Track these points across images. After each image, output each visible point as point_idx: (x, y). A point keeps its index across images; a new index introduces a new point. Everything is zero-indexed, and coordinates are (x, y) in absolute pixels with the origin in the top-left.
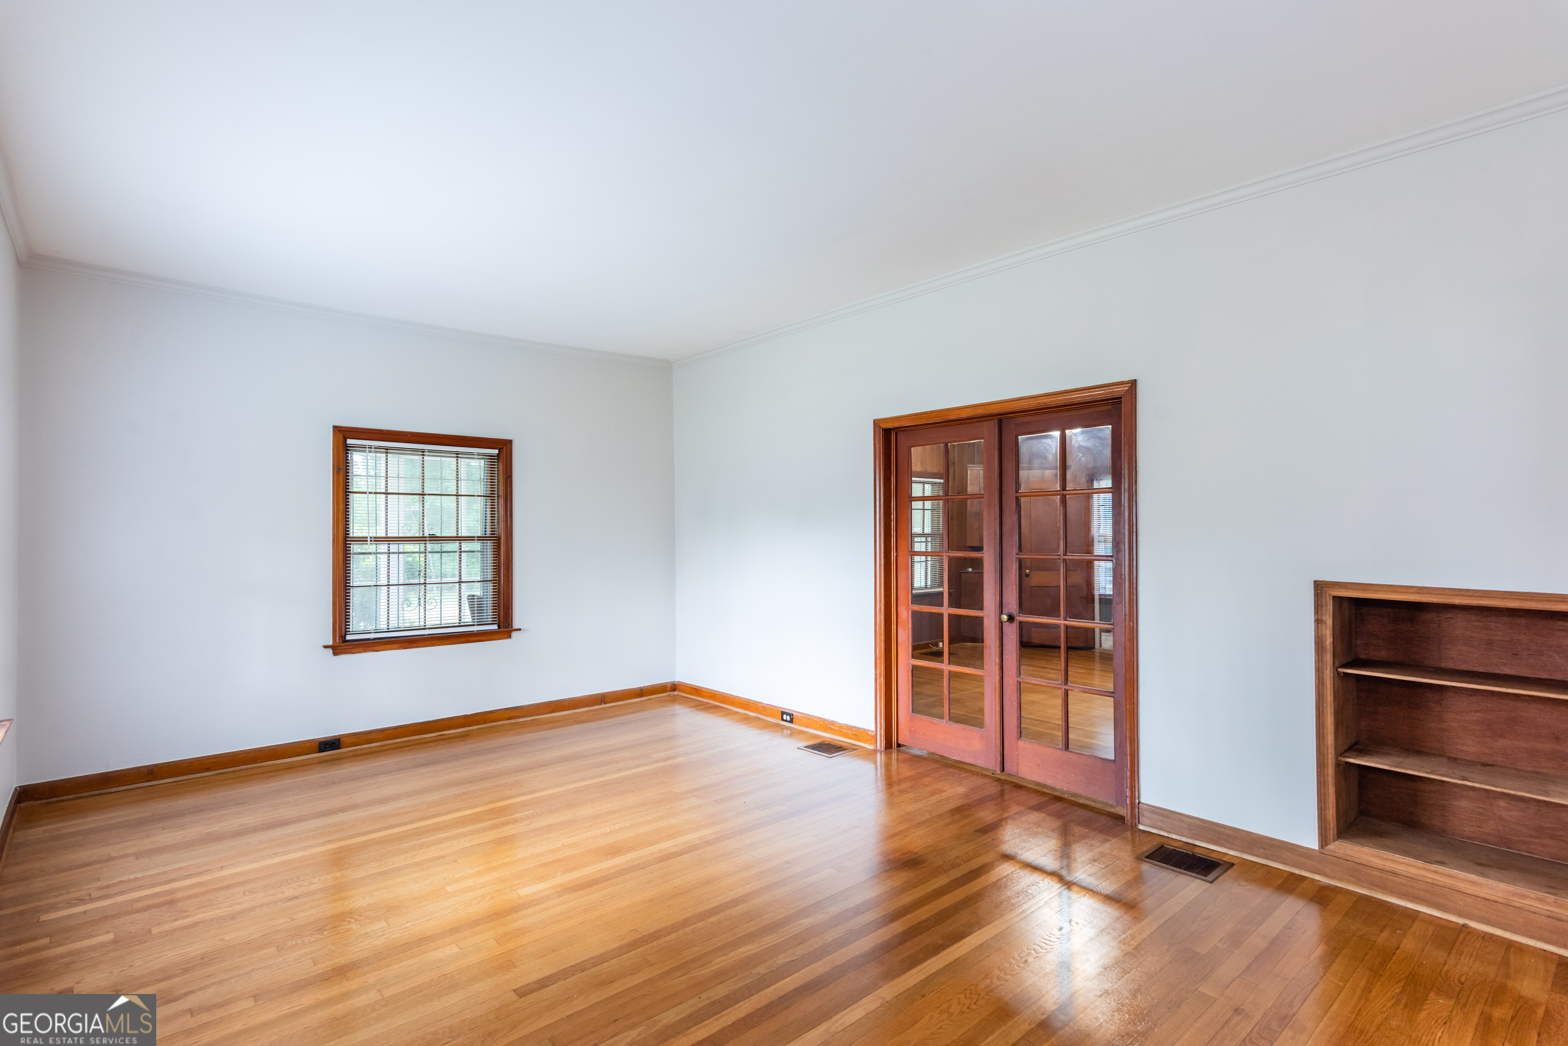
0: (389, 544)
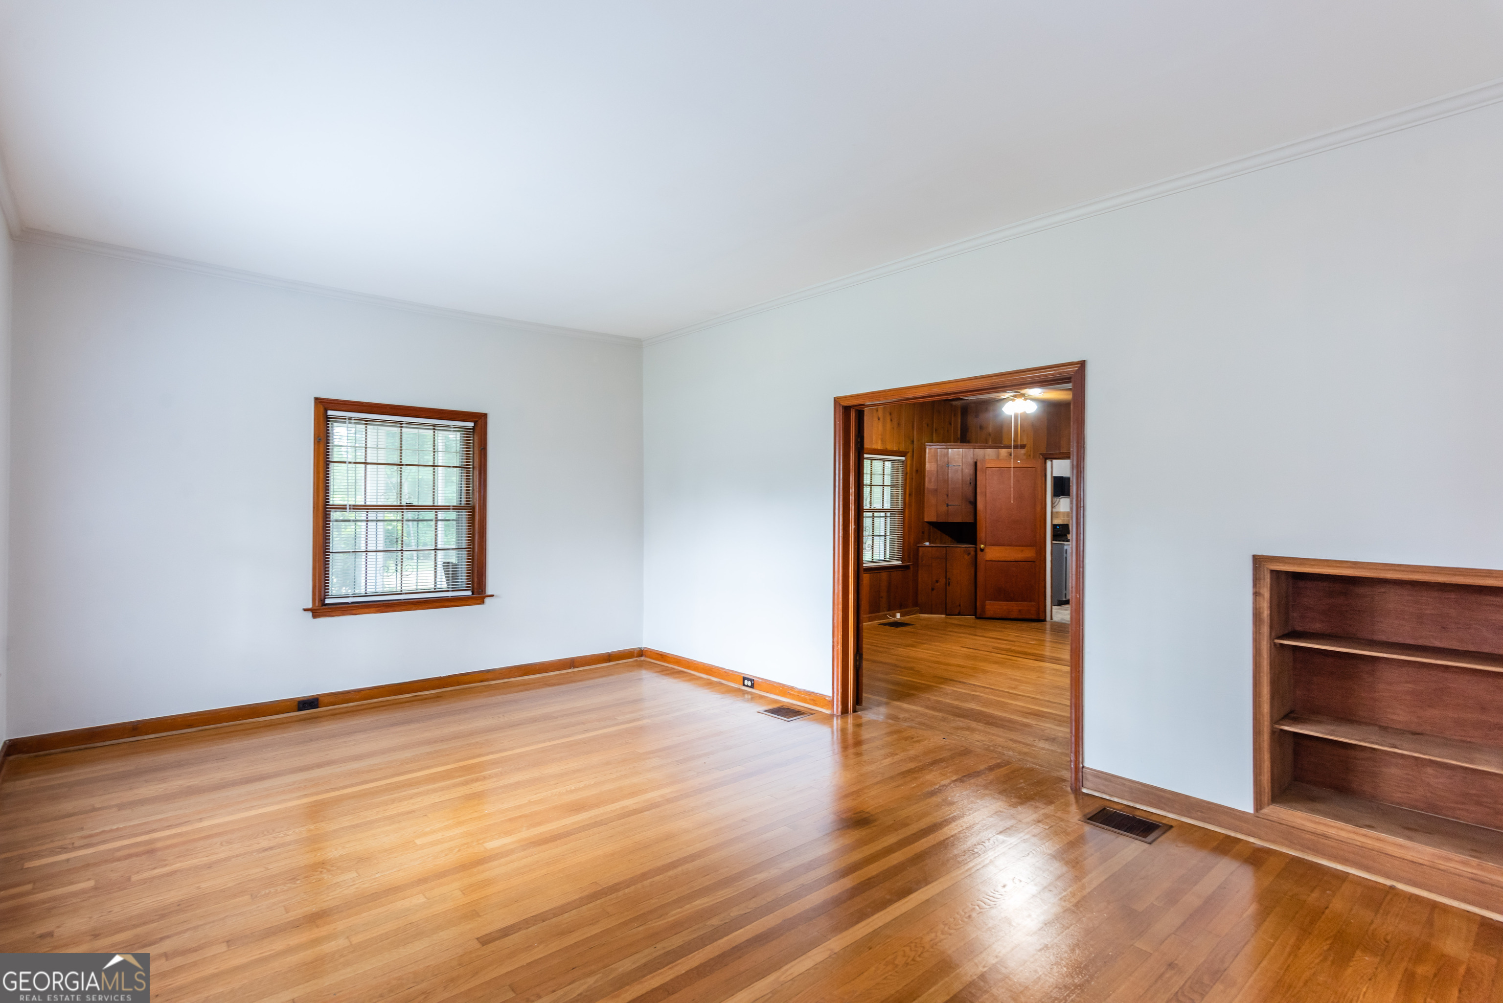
0: (367, 512)
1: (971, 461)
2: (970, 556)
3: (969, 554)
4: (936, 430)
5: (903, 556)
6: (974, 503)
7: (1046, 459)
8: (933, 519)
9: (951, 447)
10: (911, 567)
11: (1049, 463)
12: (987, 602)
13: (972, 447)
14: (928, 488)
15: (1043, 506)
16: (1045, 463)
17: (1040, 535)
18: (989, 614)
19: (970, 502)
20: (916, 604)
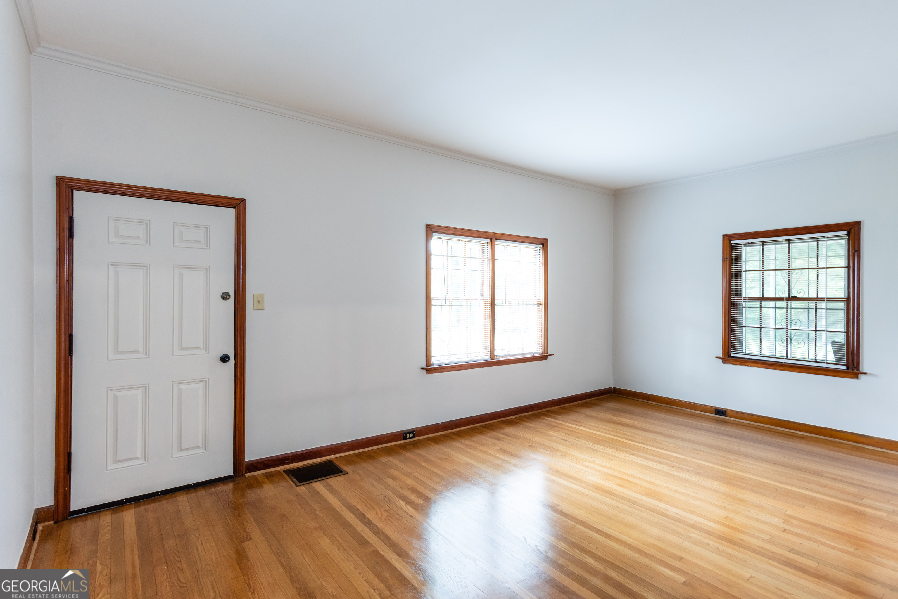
0: (761, 302)
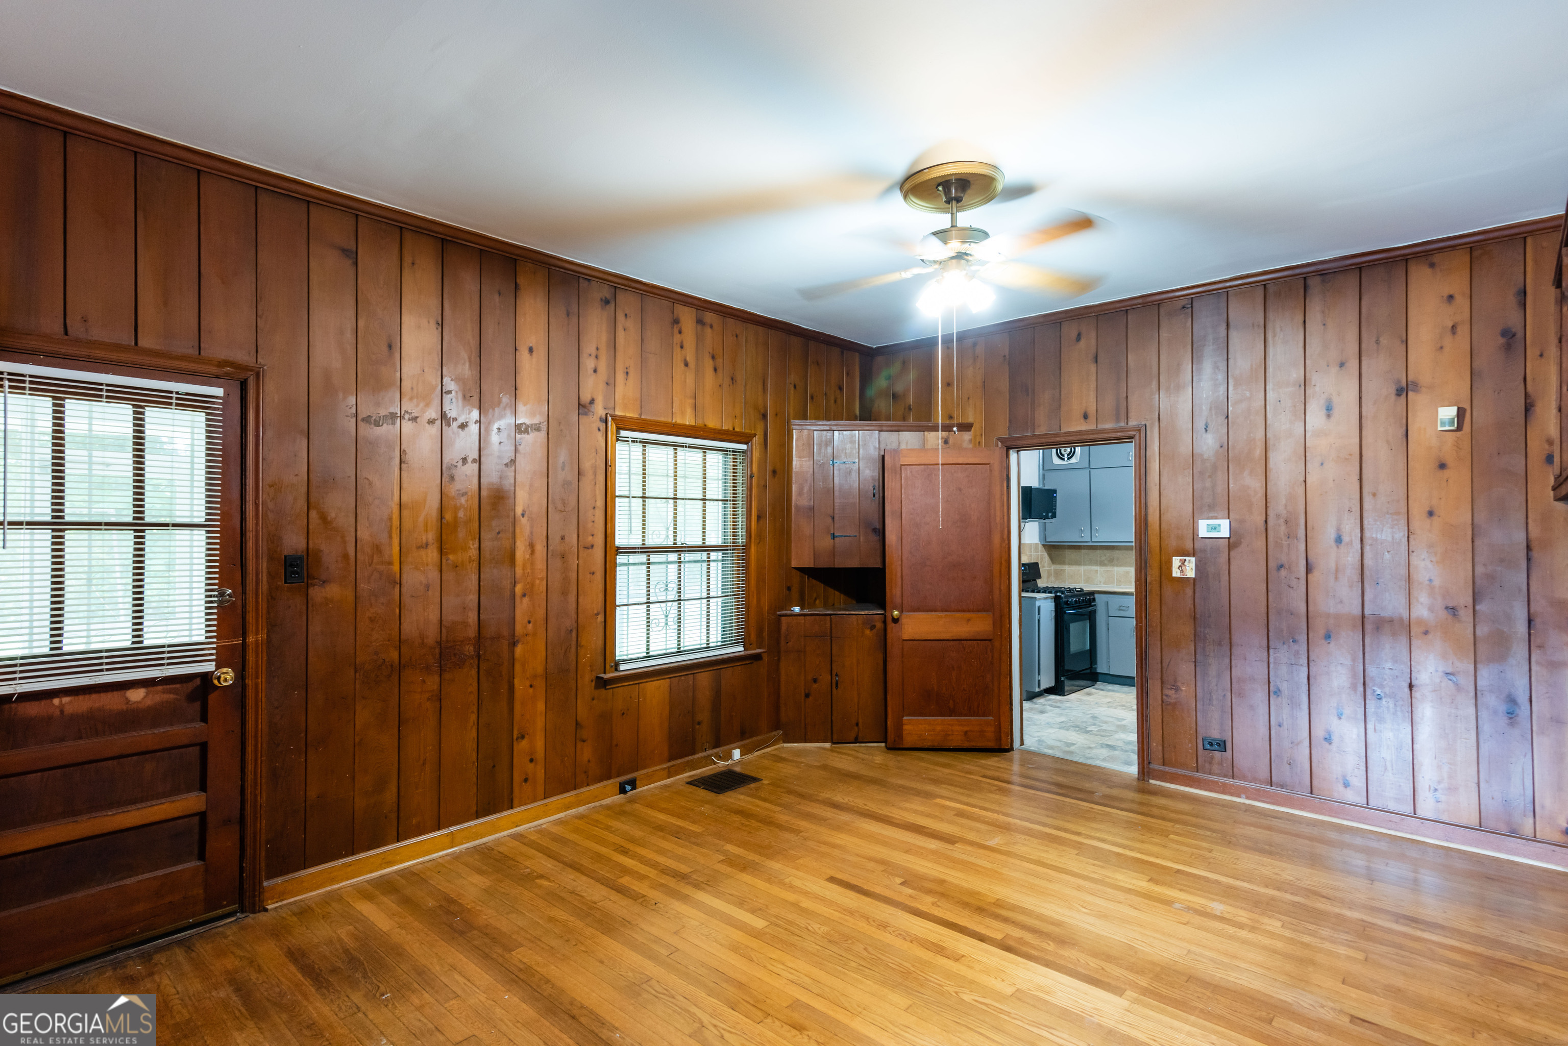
1: (874, 453)
2: (875, 631)
3: (872, 628)
4: (812, 398)
5: (747, 635)
6: (881, 532)
7: (1008, 449)
8: (807, 561)
9: (840, 428)
10: (765, 656)
11: (1013, 456)
12: (905, 718)
13: (876, 428)
14: (797, 506)
15: (1005, 536)
16: (1008, 456)
17: (1000, 590)
18: (908, 741)
19: (874, 530)
20: (776, 725)
